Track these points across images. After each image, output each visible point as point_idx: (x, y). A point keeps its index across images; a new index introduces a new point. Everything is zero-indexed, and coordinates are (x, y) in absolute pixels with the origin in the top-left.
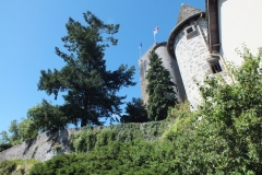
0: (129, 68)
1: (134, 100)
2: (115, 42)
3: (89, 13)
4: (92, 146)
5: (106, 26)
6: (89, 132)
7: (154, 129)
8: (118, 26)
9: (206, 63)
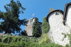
0: (27, 20)
1: (24, 30)
2: (23, 13)
3: (19, 1)
4: (10, 42)
5: (22, 7)
6: (10, 36)
7: (35, 40)
8: (25, 9)
9: (62, 22)
